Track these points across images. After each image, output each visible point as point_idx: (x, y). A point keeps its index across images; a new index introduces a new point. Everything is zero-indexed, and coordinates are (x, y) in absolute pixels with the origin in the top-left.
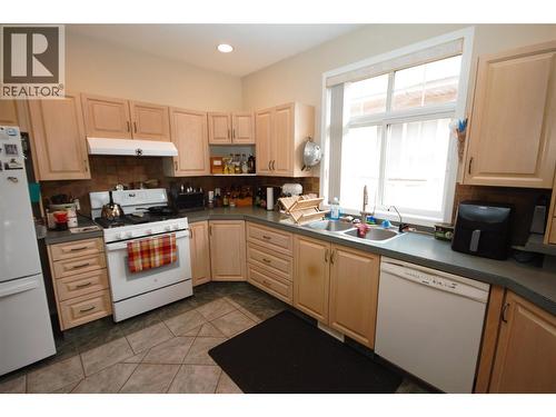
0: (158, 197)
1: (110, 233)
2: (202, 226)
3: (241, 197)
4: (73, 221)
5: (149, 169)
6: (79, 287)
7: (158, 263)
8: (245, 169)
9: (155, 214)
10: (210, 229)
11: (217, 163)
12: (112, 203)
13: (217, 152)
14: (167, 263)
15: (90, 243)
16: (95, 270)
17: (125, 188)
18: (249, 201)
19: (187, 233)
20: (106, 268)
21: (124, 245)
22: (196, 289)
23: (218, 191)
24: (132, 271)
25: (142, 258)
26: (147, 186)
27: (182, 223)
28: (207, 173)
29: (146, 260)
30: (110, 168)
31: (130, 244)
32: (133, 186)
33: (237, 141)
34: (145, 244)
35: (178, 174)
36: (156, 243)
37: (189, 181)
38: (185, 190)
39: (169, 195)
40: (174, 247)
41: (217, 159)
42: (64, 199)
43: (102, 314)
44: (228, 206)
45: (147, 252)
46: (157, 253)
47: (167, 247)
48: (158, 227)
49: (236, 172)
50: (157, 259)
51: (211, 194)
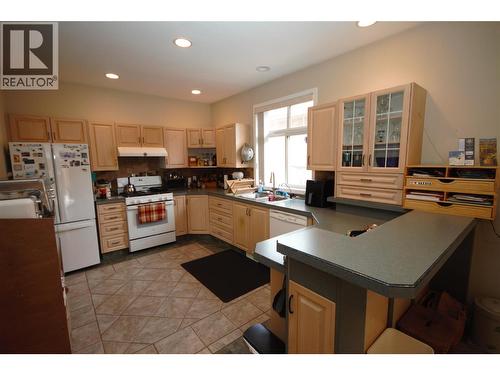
0: (156, 181)
1: (129, 200)
2: (182, 198)
3: (209, 181)
4: (109, 194)
5: (152, 165)
6: (112, 230)
7: (155, 219)
8: (211, 163)
9: (154, 191)
10: (187, 201)
11: (193, 160)
12: (129, 184)
14: (160, 220)
15: (118, 205)
16: (119, 222)
17: (137, 176)
19: (172, 202)
20: (126, 220)
21: (136, 207)
22: (178, 237)
23: (195, 178)
24: (140, 223)
25: (146, 215)
26: (150, 175)
27: (169, 196)
28: (186, 166)
29: (148, 216)
30: (129, 164)
31: (139, 207)
32: (141, 175)
33: (205, 146)
34: (147, 207)
35: (167, 167)
36: (154, 207)
37: (175, 171)
38: (172, 177)
39: (163, 180)
40: (165, 210)
41: (193, 157)
42: (104, 182)
43: (123, 247)
44: (200, 187)
45: (149, 212)
46: (154, 213)
47: (160, 210)
48: (155, 198)
49: (204, 165)
50: (155, 216)
51: (190, 180)
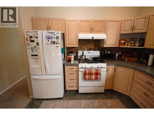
0: (97, 54)
1: (81, 65)
2: (112, 68)
3: (132, 57)
4: (73, 59)
5: (96, 44)
6: (71, 79)
7: (93, 78)
8: (137, 44)
9: (95, 60)
10: (115, 69)
11: (122, 42)
12: (83, 55)
13: (123, 37)
14: (96, 79)
15: (75, 67)
16: (75, 76)
17: (88, 50)
18: (135, 59)
19: (105, 69)
20: (78, 76)
21: (83, 70)
22: (105, 90)
23: (120, 53)
24: (85, 79)
25: (89, 75)
26: (94, 50)
27: (104, 65)
28: (117, 46)
29: (90, 76)
31: (85, 70)
32: (90, 50)
33: (136, 31)
34: (90, 71)
35: (105, 46)
36: (94, 71)
38: (107, 52)
39: (101, 53)
40: (100, 74)
41: (123, 40)
42: (72, 52)
44: (124, 60)
45: (90, 74)
46: (93, 75)
47: (97, 74)
48: (95, 65)
49: (131, 46)
50: (93, 77)
51: (117, 54)
